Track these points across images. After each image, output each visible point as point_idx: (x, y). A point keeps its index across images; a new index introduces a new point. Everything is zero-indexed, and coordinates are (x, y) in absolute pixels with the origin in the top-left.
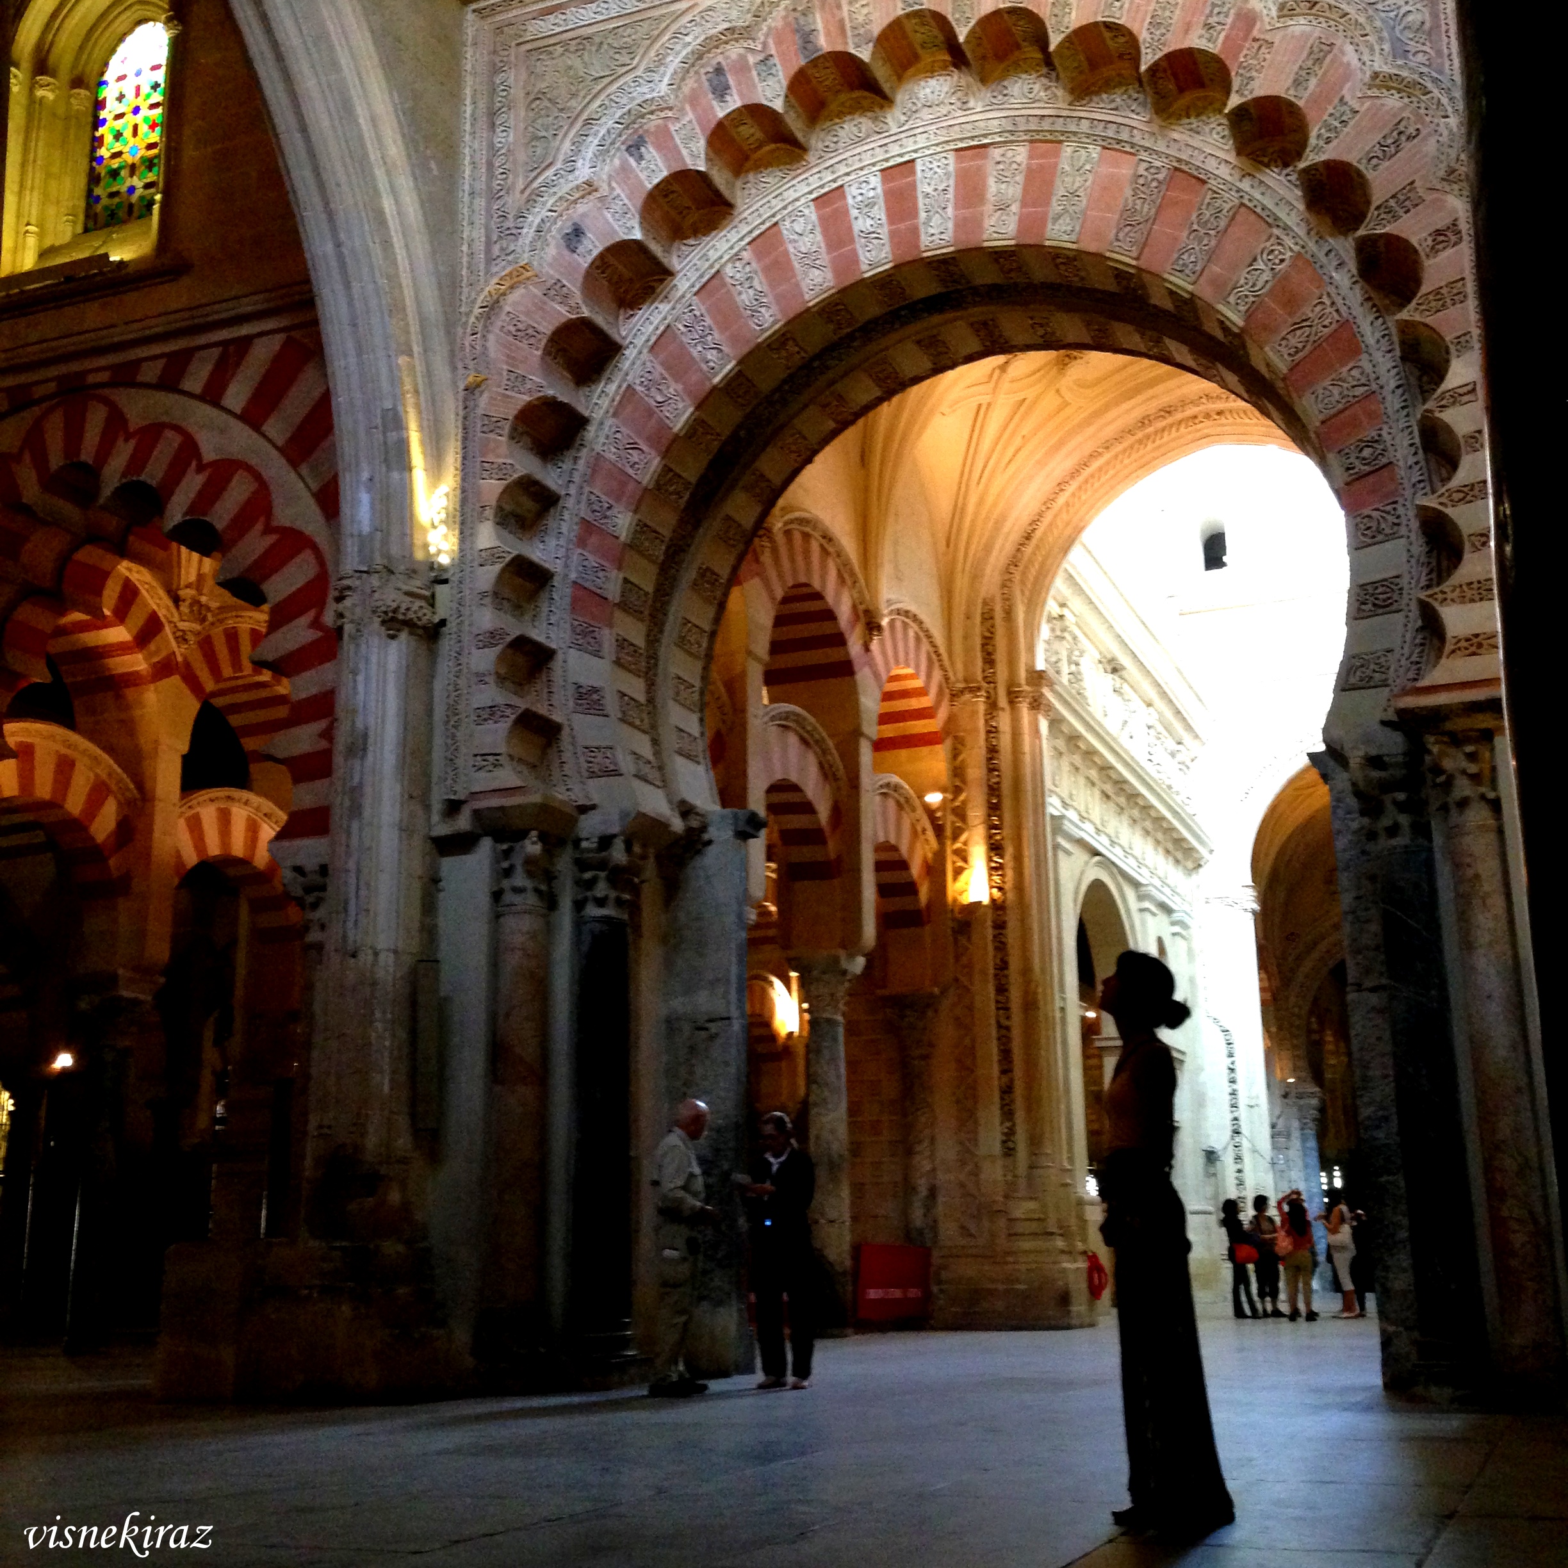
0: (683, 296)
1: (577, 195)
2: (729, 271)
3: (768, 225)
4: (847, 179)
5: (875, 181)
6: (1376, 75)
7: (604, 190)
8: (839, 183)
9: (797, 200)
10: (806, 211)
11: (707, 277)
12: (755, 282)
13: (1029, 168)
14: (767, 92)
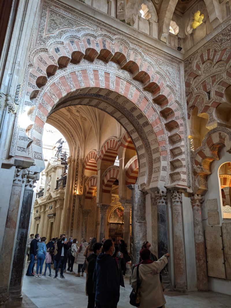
0: (68, 72)
1: (60, 43)
2: (77, 72)
3: (85, 69)
4: (99, 70)
5: (103, 73)
6: (177, 100)
7: (64, 45)
8: (98, 70)
9: (91, 68)
10: (92, 71)
11: (73, 71)
12: (81, 77)
13: (126, 85)
14: (97, 49)
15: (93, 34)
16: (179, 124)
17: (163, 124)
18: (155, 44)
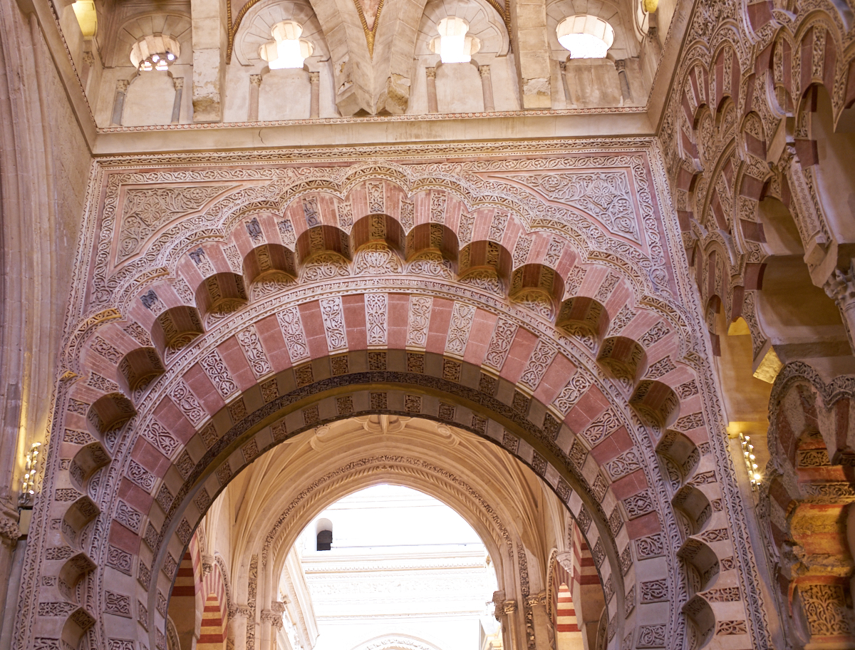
0: (209, 347)
1: (155, 275)
2: (241, 336)
3: (268, 314)
4: (321, 297)
5: (339, 301)
6: (645, 297)
7: (173, 273)
8: (316, 298)
9: (289, 303)
10: (294, 311)
11: (226, 338)
12: (258, 346)
13: (433, 311)
14: (285, 239)
15: (264, 199)
16: (673, 388)
17: (622, 405)
18: (510, 131)
